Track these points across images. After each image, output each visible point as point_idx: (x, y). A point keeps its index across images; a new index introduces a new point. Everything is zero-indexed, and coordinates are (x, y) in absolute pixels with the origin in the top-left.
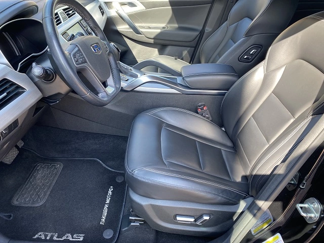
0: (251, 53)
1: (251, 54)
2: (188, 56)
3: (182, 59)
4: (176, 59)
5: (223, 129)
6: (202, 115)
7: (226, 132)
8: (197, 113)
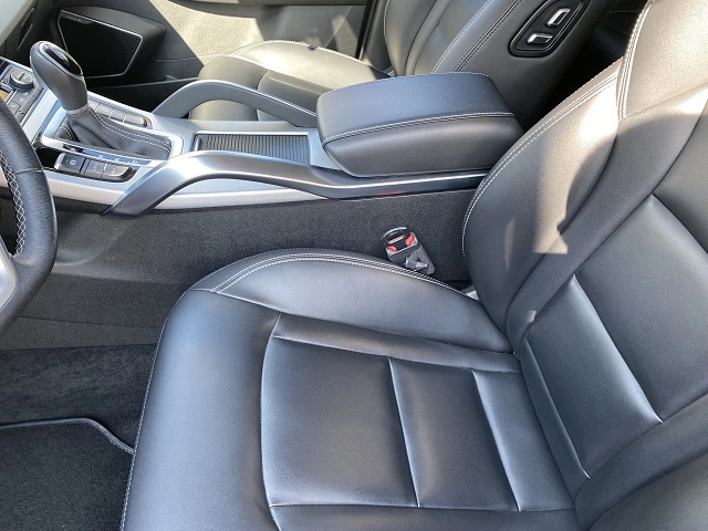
0: (551, 22)
1: (553, 26)
2: (349, 31)
3: (333, 46)
4: (312, 49)
5: (472, 294)
6: (401, 264)
7: (480, 304)
8: (386, 258)
